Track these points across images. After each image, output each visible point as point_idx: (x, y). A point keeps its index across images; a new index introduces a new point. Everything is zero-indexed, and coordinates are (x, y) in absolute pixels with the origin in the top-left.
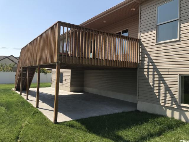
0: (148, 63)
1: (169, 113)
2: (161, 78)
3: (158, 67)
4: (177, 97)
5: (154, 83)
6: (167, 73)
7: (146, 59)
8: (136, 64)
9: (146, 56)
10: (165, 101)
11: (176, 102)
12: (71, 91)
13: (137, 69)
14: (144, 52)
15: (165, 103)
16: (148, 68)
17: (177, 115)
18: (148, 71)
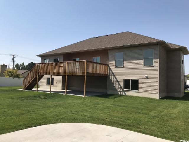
0: (112, 74)
1: (119, 93)
2: (117, 80)
3: (116, 76)
4: (123, 87)
5: (114, 82)
6: (119, 79)
7: (111, 73)
8: (107, 75)
9: (111, 72)
10: (118, 88)
11: (122, 89)
12: (62, 90)
13: (107, 77)
14: (110, 70)
15: (118, 90)
16: (112, 77)
17: (122, 93)
18: (112, 78)
